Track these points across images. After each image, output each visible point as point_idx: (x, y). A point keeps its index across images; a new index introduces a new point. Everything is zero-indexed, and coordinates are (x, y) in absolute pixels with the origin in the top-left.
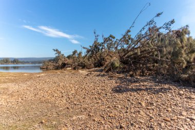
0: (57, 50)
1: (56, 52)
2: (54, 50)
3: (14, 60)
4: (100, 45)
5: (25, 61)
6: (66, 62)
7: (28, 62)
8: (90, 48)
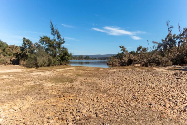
0: (123, 47)
1: (122, 49)
2: (120, 47)
3: (86, 57)
4: (178, 38)
5: (94, 57)
6: (132, 59)
7: (95, 59)
8: (162, 43)
